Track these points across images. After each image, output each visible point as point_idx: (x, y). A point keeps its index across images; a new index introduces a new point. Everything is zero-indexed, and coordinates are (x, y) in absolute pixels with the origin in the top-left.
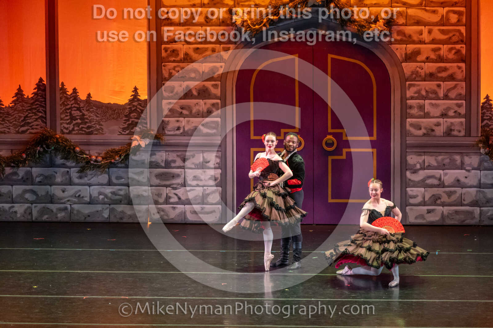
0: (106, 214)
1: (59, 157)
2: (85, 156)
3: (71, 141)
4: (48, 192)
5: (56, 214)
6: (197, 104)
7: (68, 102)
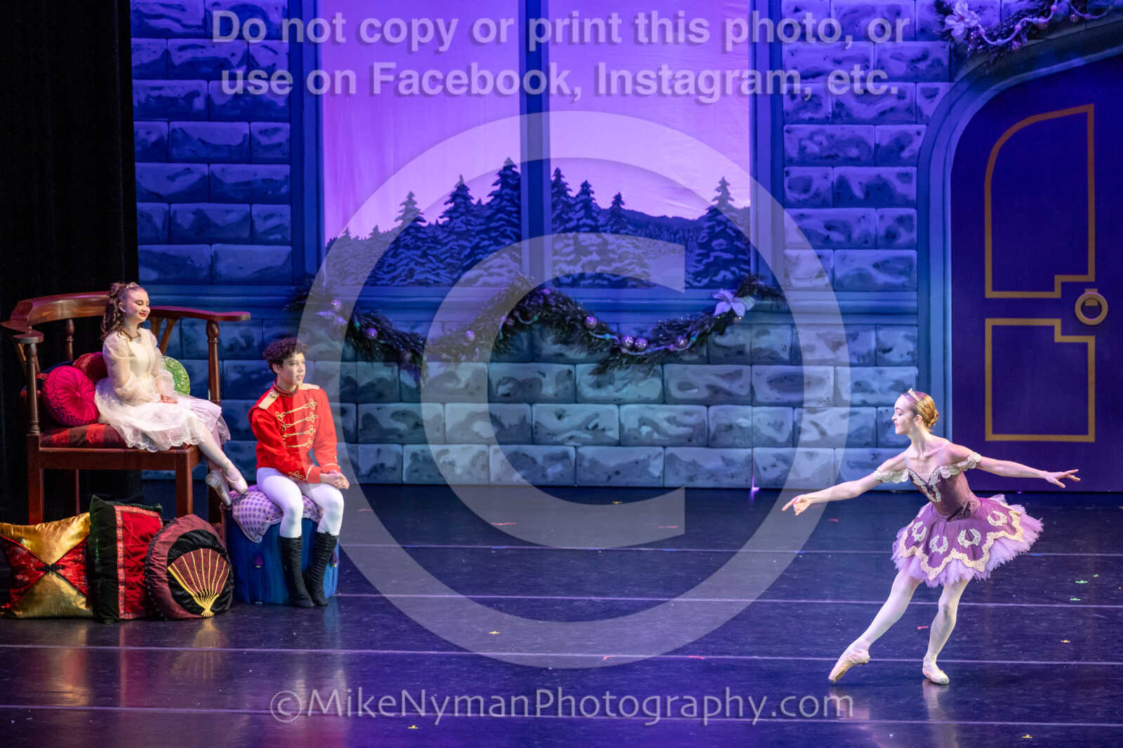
0: (656, 469)
1: (550, 339)
2: (608, 336)
3: (576, 304)
4: (524, 418)
5: (544, 469)
6: (863, 217)
7: (570, 215)
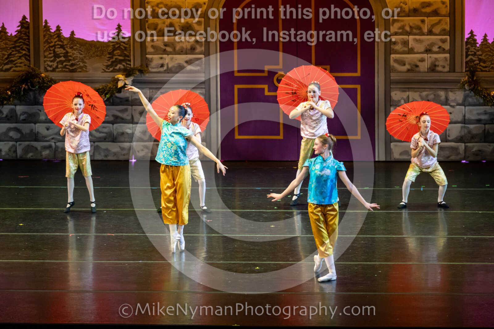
4: (32, 130)
5: (41, 152)
7: (52, 40)
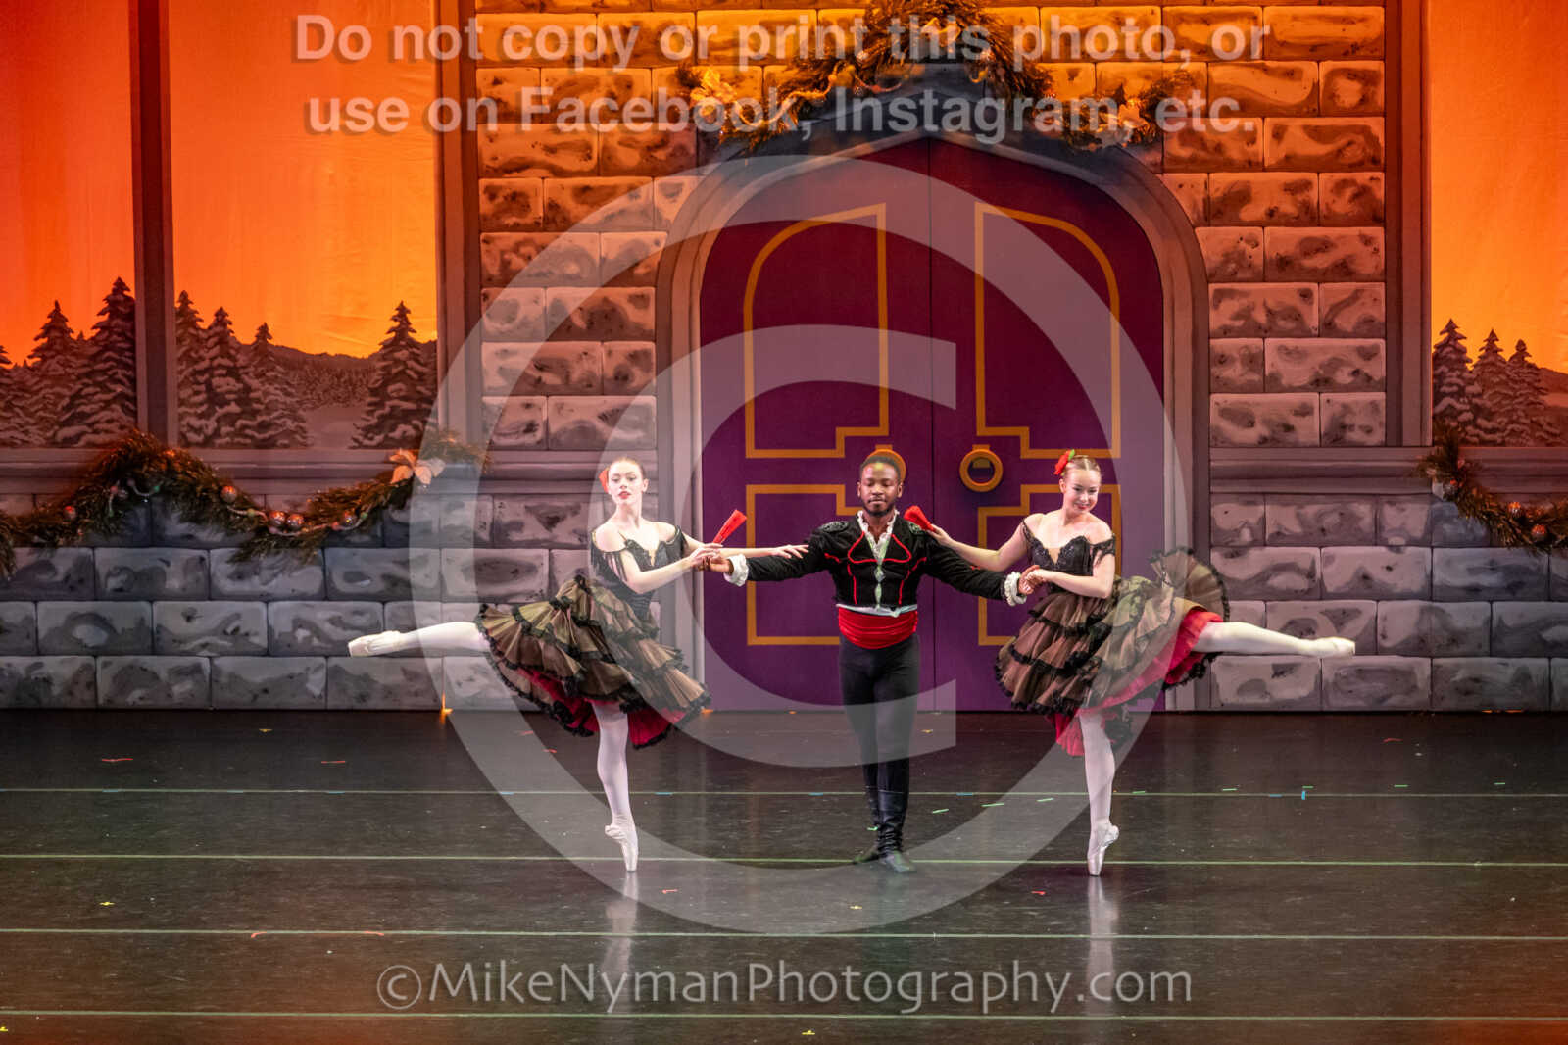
0: (316, 685)
1: (175, 515)
2: (251, 512)
3: (210, 468)
4: (143, 619)
5: (169, 686)
6: (585, 353)
7: (202, 352)
